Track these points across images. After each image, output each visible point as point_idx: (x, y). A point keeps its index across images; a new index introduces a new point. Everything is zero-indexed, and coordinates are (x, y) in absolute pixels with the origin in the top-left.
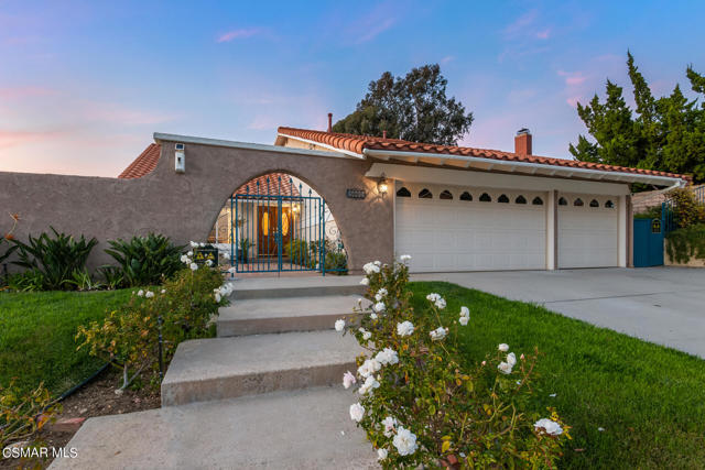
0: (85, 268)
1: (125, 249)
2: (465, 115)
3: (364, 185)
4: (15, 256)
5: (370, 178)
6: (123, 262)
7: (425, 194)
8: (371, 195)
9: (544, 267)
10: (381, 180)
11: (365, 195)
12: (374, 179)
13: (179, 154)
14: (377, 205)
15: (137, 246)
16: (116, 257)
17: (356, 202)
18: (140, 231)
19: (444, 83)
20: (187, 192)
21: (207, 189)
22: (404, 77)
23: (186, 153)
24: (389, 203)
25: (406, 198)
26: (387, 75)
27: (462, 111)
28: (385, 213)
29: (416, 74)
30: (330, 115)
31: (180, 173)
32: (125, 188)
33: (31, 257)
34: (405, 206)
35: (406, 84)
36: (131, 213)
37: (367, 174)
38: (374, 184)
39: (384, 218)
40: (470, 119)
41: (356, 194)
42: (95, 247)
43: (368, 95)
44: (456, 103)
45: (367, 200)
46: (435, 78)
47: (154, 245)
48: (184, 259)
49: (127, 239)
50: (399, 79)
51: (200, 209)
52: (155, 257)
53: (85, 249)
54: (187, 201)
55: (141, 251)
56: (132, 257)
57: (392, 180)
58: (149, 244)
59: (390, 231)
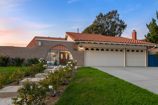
0: (23, 63)
1: (30, 60)
2: (125, 24)
3: (78, 48)
4: (12, 61)
5: (79, 46)
6: (30, 62)
7: (92, 49)
8: (79, 50)
9: (123, 66)
10: (81, 47)
11: (78, 50)
12: (80, 46)
13: (40, 42)
14: (81, 52)
15: (32, 59)
16: (29, 62)
17: (76, 51)
18: (32, 57)
19: (118, 15)
20: (41, 50)
21: (45, 49)
22: (106, 14)
23: (41, 42)
24: (83, 51)
25: (88, 50)
26: (101, 14)
27: (124, 23)
28: (83, 53)
29: (110, 13)
30: (78, 29)
31: (40, 46)
32: (30, 49)
33: (14, 61)
34: (88, 52)
35: (107, 16)
36: (31, 54)
37: (78, 45)
38: (80, 47)
39: (82, 54)
40: (126, 26)
41: (76, 50)
42: (25, 60)
43: (95, 20)
44: (122, 21)
45: (78, 51)
46: (116, 14)
47: (35, 59)
48: (39, 60)
49: (30, 58)
50: (105, 15)
51: (43, 53)
52: (35, 62)
53: (23, 60)
54: (41, 51)
55: (33, 60)
56: (31, 61)
57: (84, 47)
58: (34, 59)
59: (84, 57)
